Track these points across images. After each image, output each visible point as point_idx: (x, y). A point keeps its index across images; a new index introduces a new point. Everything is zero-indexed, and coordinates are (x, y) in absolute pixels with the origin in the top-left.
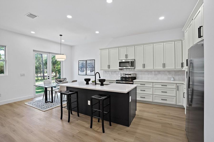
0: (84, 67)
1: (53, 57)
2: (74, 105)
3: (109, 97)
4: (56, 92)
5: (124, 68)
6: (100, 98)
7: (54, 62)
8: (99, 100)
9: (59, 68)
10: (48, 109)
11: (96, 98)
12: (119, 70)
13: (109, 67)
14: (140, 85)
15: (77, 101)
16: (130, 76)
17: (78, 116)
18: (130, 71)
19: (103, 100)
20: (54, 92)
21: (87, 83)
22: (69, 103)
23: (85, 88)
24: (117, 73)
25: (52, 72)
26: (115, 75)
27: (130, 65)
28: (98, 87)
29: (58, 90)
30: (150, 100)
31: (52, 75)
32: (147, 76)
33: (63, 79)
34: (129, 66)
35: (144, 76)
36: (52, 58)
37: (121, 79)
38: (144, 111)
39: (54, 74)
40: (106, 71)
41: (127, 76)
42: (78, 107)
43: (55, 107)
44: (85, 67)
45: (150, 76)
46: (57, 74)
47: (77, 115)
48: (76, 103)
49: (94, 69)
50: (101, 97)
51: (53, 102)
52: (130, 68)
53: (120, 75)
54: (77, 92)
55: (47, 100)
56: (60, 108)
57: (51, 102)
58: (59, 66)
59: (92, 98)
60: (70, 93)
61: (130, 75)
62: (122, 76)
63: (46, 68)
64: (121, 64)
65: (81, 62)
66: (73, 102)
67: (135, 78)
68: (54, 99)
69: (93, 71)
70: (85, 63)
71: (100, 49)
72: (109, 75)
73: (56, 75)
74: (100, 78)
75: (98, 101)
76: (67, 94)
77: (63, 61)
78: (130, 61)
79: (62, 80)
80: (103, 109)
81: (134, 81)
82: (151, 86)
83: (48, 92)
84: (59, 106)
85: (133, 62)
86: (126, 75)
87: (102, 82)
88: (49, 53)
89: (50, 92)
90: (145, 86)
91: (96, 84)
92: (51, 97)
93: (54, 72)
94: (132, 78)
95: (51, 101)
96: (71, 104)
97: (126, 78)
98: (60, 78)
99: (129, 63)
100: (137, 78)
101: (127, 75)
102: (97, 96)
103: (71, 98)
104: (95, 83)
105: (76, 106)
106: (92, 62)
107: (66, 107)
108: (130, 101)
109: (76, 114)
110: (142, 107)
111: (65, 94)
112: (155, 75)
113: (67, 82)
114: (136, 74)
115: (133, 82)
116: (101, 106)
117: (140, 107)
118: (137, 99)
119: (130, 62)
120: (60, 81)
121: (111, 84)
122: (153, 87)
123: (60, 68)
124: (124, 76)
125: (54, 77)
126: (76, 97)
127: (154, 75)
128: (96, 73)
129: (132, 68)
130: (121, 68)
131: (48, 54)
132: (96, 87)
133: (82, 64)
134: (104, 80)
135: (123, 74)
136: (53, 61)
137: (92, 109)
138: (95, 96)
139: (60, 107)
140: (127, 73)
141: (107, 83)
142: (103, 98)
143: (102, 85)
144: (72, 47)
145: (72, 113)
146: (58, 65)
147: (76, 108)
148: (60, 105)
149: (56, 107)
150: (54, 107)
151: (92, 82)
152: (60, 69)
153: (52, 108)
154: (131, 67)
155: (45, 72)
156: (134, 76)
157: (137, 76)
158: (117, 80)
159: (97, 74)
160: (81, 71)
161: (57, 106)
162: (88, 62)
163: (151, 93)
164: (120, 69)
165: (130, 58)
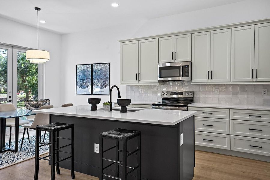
0: (87, 78)
1: (20, 58)
2: (64, 153)
3: (138, 134)
4: (26, 129)
5: (170, 79)
6: (119, 136)
7: (24, 69)
8: (118, 140)
9: (34, 82)
10: (6, 166)
11: (110, 135)
12: (158, 84)
13: (138, 77)
14: (201, 114)
15: (72, 145)
16: (180, 96)
17: (73, 177)
18: (181, 85)
19: (126, 140)
20: (21, 129)
21: (94, 108)
22: (54, 150)
23: (89, 116)
24: (155, 89)
25: (19, 89)
26: (150, 94)
27: (181, 73)
28: (117, 115)
29: (30, 125)
30: (225, 147)
31: (18, 96)
32: (217, 96)
33: (43, 101)
34: (180, 76)
35: (210, 96)
36: (19, 62)
37: (162, 102)
38: (212, 169)
39: (23, 95)
40: (131, 86)
41: (175, 96)
42: (73, 157)
43: (23, 160)
44: (89, 78)
45: (222, 96)
46: (30, 94)
47: (69, 175)
48: (69, 149)
49: (108, 83)
50: (122, 134)
51: (19, 150)
52: (180, 79)
53: (160, 95)
54: (72, 126)
55: (4, 146)
56: (33, 162)
57: (12, 151)
58: (35, 77)
59: (104, 136)
60: (57, 127)
61: (181, 93)
62: (165, 96)
63: (5, 82)
64: (163, 71)
65: (80, 69)
66: (63, 147)
67: (191, 101)
68: (20, 144)
69: (105, 86)
70: (90, 69)
71: (119, 41)
72: (138, 94)
73: (27, 96)
74: (119, 97)
75: (114, 144)
76: (51, 130)
77: (43, 65)
78: (181, 64)
79: (40, 103)
80: (126, 159)
81: (189, 105)
82: (226, 115)
83: (7, 129)
84: (32, 157)
85: (188, 66)
86: (172, 93)
87: (124, 104)
88: (12, 46)
89: (13, 128)
90: (213, 116)
91: (111, 109)
92: (13, 140)
93: (22, 92)
94: (184, 99)
95: (13, 148)
96: (58, 152)
97: (172, 100)
98: (36, 101)
99: (178, 70)
100: (195, 100)
101: (175, 93)
102: (114, 132)
103: (58, 139)
104: (109, 107)
105: (70, 155)
106: (104, 68)
107: (48, 158)
108: (181, 143)
109: (67, 173)
110: (208, 161)
111: (46, 130)
112: (235, 94)
113: (52, 107)
114: (193, 92)
115: (187, 107)
116: (121, 154)
117: (204, 160)
118: (197, 143)
119: (181, 68)
120: (37, 106)
121: (141, 110)
122: (230, 119)
123: (37, 80)
124: (169, 96)
125: (21, 101)
126: (69, 136)
127: (233, 94)
128: (113, 87)
129: (185, 79)
130: (162, 79)
131: (10, 49)
132: (111, 115)
133: (84, 71)
134: (128, 102)
135: (167, 92)
136: (20, 67)
137: (103, 160)
138: (109, 132)
139: (34, 160)
140: (176, 89)
141: (133, 108)
142: (126, 135)
143: (124, 110)
144: (62, 36)
145: (59, 172)
146: (32, 75)
147: (70, 160)
148: (34, 156)
149: (25, 159)
150: (21, 161)
151: (104, 104)
152: (37, 84)
153: (16, 163)
154: (183, 77)
155: (3, 91)
156: (190, 96)
157: (195, 96)
158: (153, 105)
159: (115, 90)
160: (81, 86)
161: (27, 159)
162: (96, 67)
163: (226, 131)
164: (160, 82)
165: (182, 59)
